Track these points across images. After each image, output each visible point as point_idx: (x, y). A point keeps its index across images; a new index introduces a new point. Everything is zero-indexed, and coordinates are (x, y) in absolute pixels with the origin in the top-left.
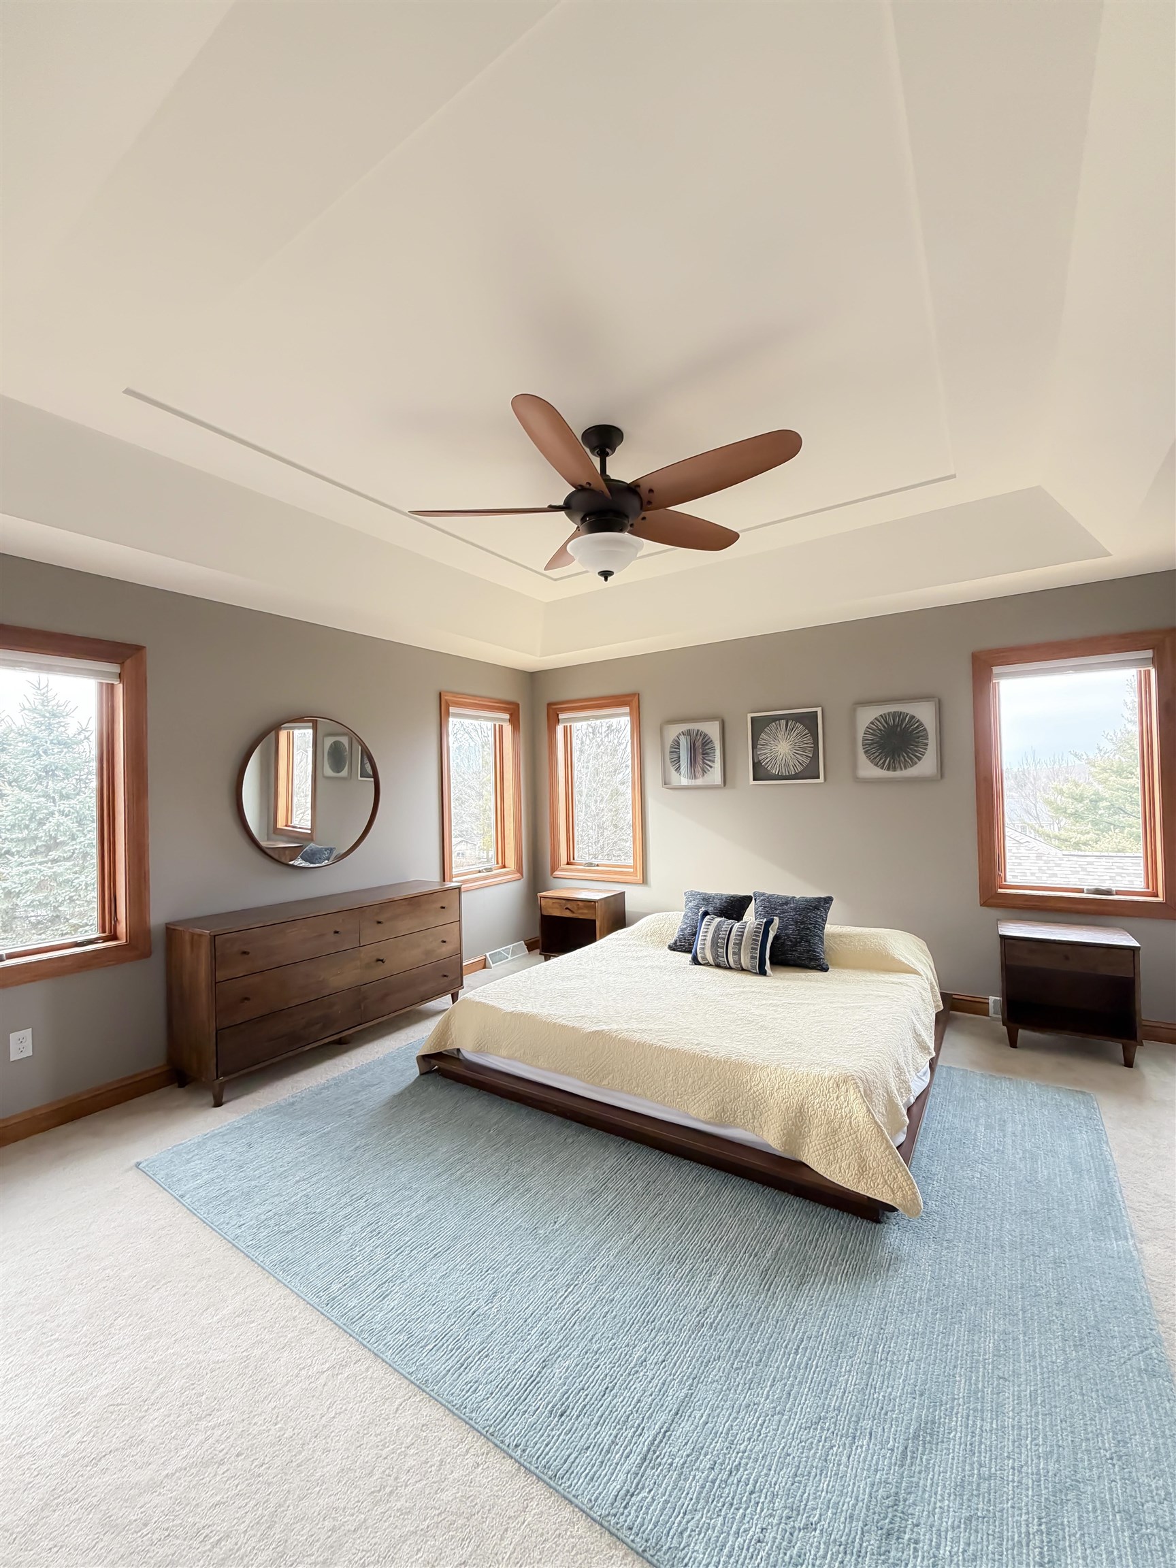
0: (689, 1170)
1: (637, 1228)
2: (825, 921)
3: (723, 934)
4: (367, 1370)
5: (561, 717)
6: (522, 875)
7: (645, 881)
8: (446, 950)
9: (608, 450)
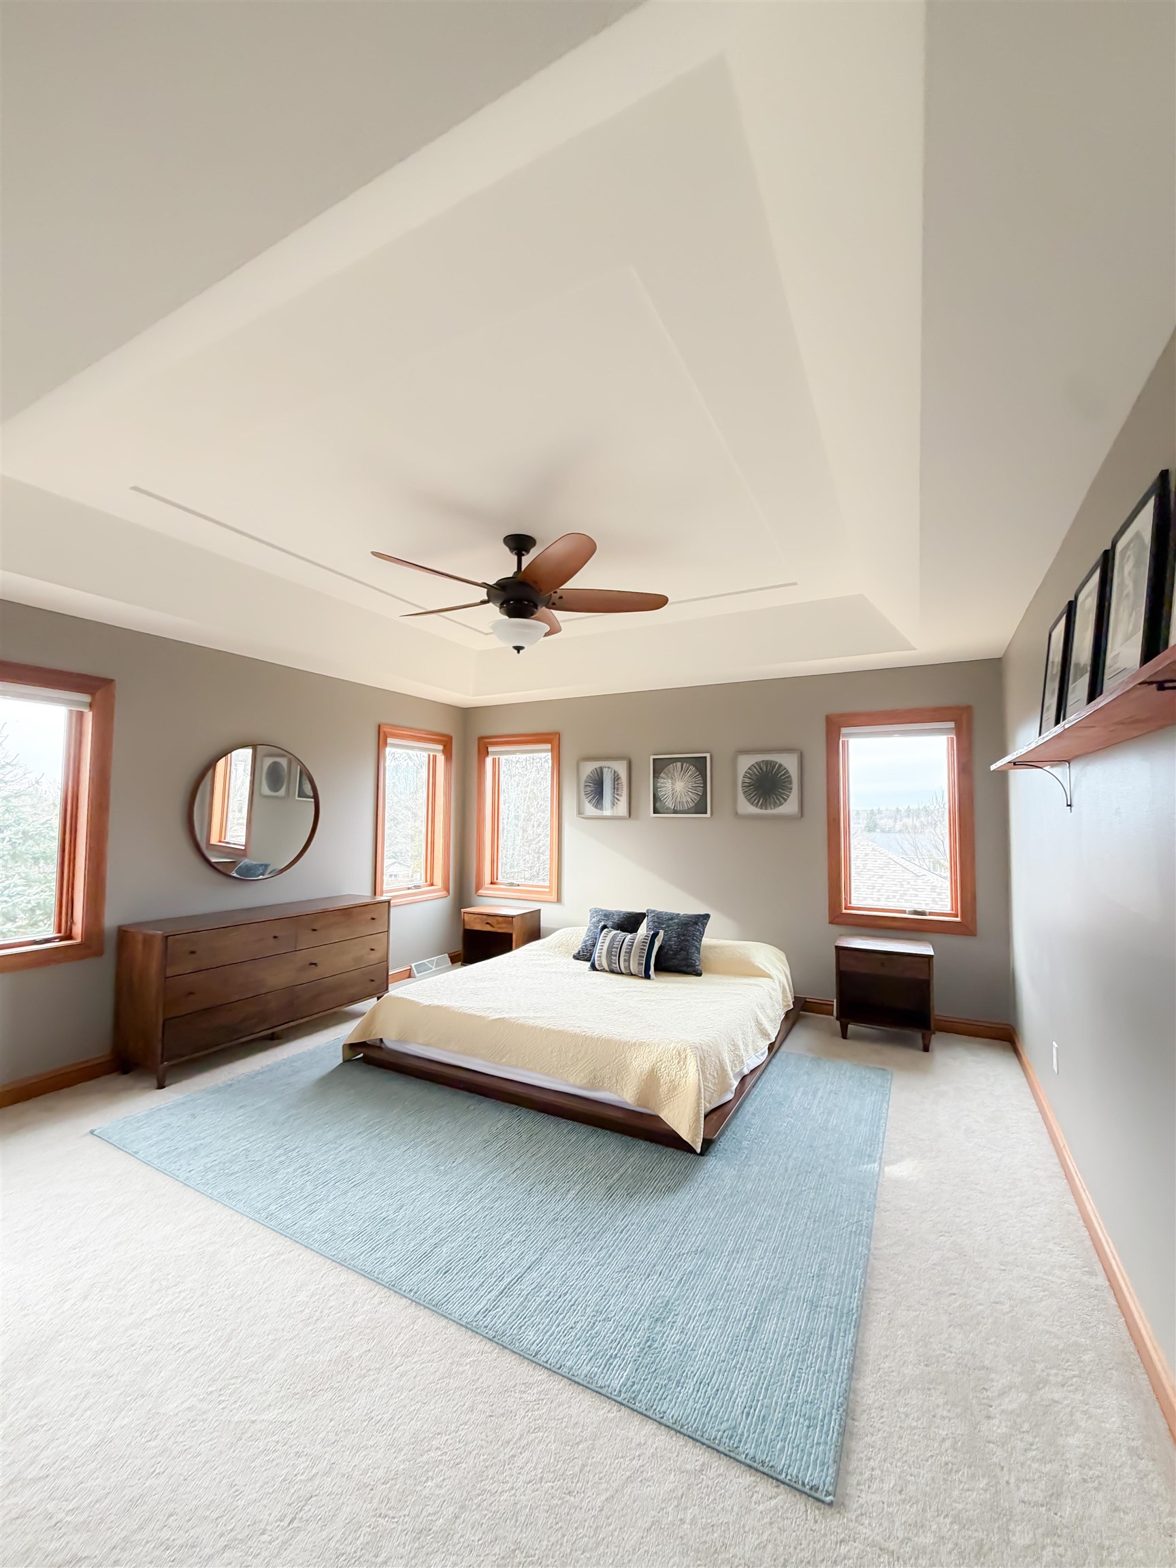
0: (566, 1126)
1: (518, 1164)
2: (702, 934)
3: (617, 944)
4: (299, 1255)
5: (491, 749)
6: (448, 892)
7: (559, 900)
8: (375, 956)
9: (524, 552)
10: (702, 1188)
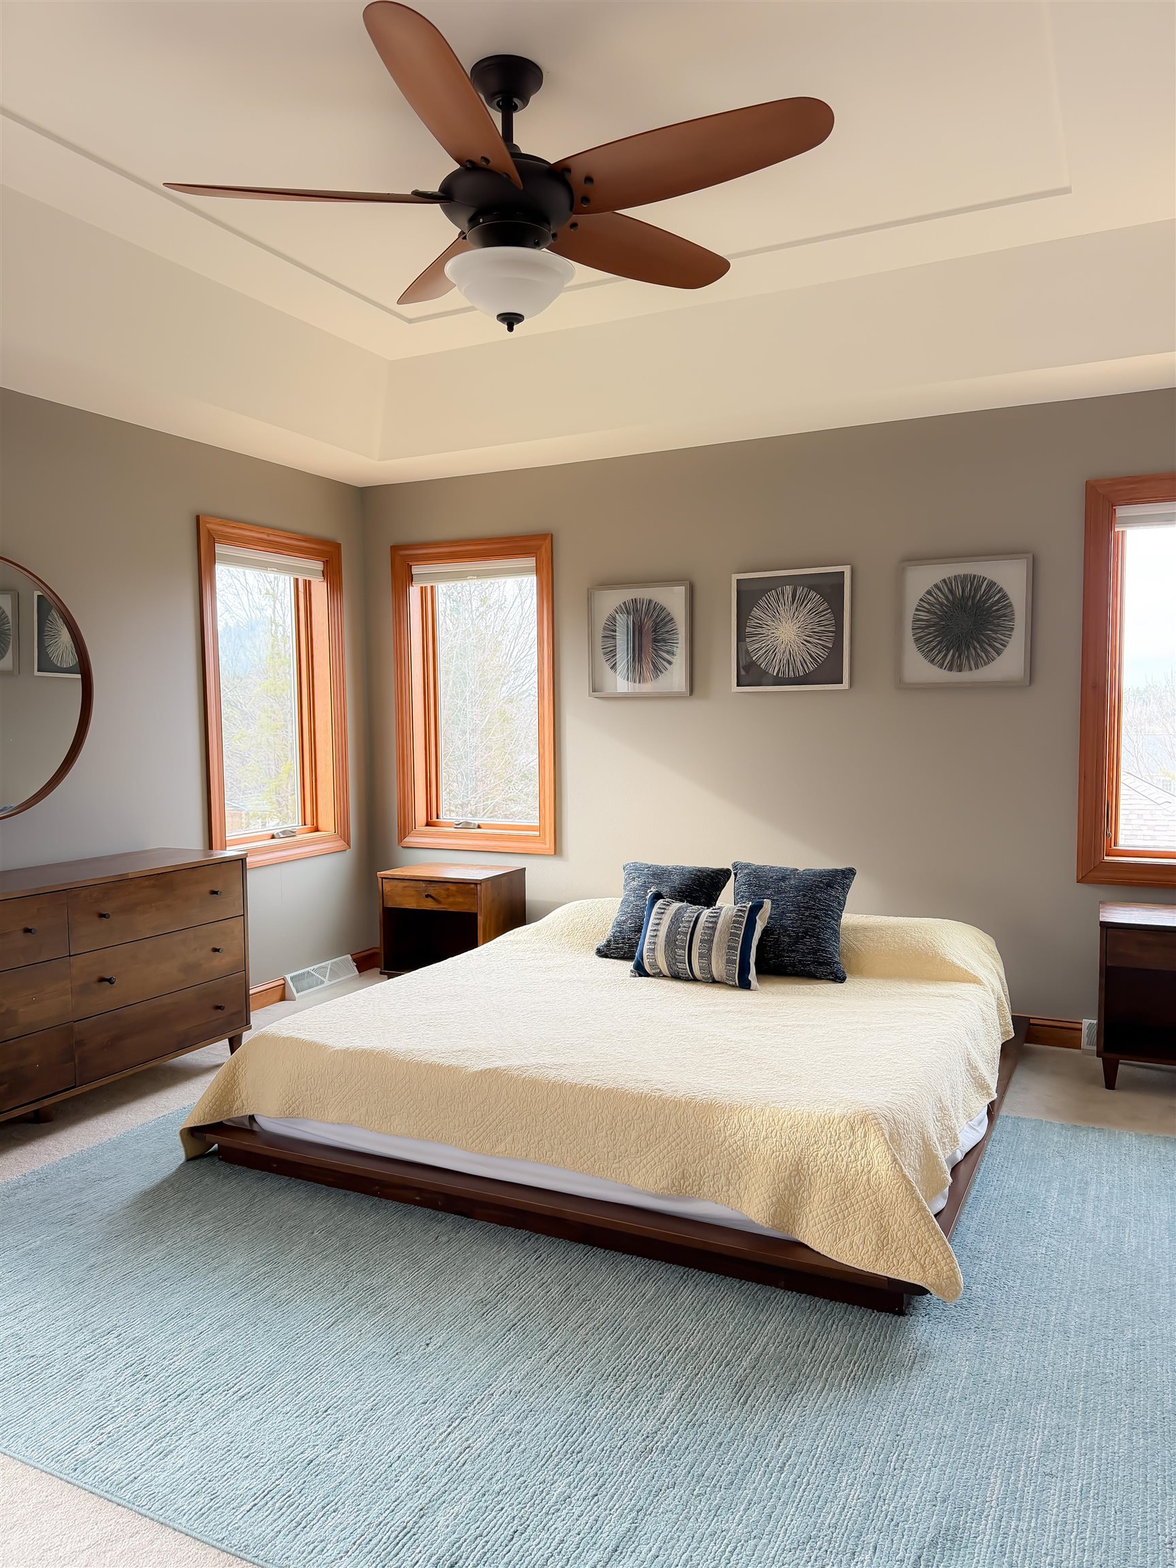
0: (632, 1267)
2: (841, 905)
3: (685, 927)
5: (416, 570)
6: (348, 844)
7: (557, 850)
8: (221, 963)
9: (516, 101)
10: (917, 1376)
